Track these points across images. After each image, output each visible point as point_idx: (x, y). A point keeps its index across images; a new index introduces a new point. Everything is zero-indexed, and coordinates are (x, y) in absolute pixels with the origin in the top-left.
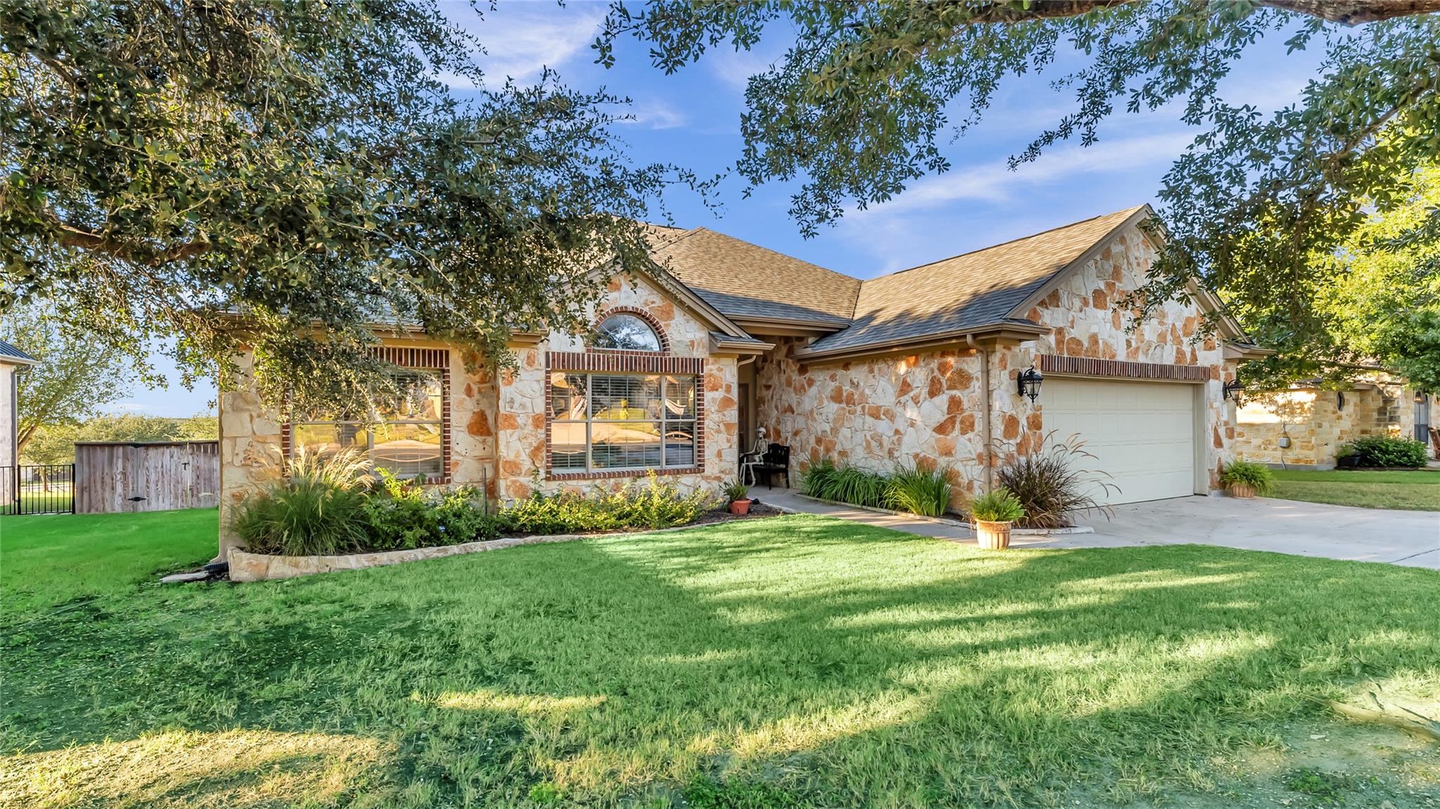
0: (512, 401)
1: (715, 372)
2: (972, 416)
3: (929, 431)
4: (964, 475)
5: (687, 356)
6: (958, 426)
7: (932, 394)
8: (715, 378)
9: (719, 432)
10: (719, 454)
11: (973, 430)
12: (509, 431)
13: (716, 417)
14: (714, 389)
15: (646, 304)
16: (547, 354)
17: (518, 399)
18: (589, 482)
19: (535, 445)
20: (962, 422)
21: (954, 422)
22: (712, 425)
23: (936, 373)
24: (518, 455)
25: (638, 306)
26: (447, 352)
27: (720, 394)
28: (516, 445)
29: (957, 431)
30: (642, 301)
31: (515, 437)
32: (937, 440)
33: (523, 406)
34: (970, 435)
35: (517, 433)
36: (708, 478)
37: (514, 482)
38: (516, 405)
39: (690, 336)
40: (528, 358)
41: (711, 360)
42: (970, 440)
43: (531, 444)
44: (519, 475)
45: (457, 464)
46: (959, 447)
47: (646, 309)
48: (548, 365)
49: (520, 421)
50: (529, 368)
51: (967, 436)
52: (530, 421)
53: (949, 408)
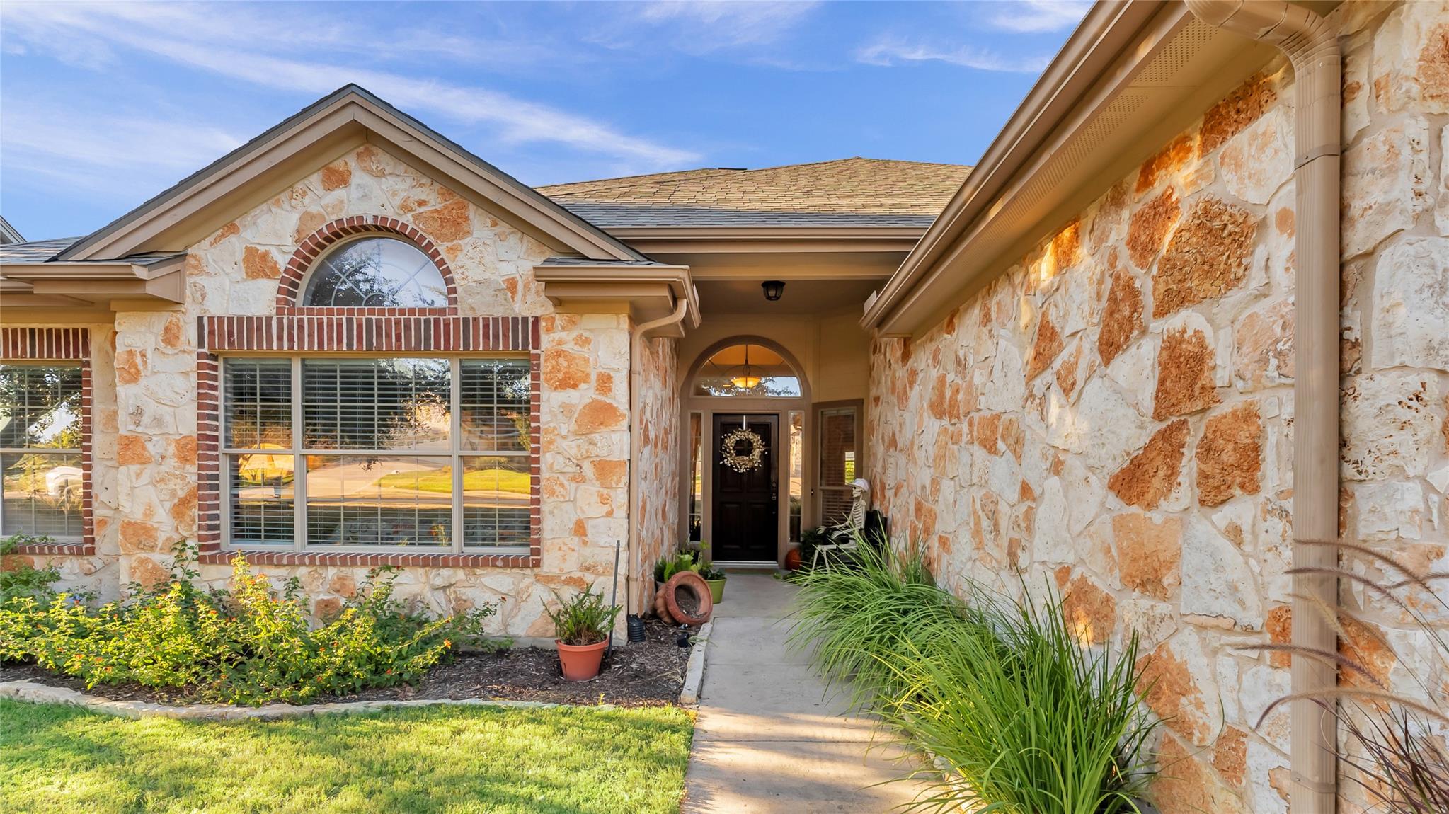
0: (138, 413)
1: (569, 347)
2: (1249, 415)
3: (1098, 486)
4: (1207, 692)
5: (499, 312)
6: (1189, 466)
7: (1110, 347)
8: (571, 359)
9: (579, 479)
10: (580, 529)
11: (1251, 487)
12: (134, 468)
13: (572, 447)
14: (568, 382)
15: (405, 208)
16: (200, 319)
17: (150, 409)
18: (283, 572)
19: (181, 494)
20: (1207, 450)
21: (1175, 452)
22: (560, 463)
23: (1126, 260)
24: (149, 512)
25: (390, 214)
26: (85, 332)
27: (582, 396)
28: (149, 494)
29: (1185, 492)
30: (398, 201)
31: (145, 478)
32: (1120, 524)
33: (158, 421)
34: (1241, 509)
35: (149, 471)
36: (549, 579)
37: (142, 562)
38: (146, 420)
39: (508, 269)
40: (167, 330)
41: (560, 320)
42: (1235, 534)
43: (173, 493)
44: (152, 548)
45: (103, 522)
46: (1190, 562)
47: (407, 219)
48: (201, 344)
49: (153, 449)
50: (169, 350)
51: (1223, 516)
52: (172, 449)
53: (1162, 393)
